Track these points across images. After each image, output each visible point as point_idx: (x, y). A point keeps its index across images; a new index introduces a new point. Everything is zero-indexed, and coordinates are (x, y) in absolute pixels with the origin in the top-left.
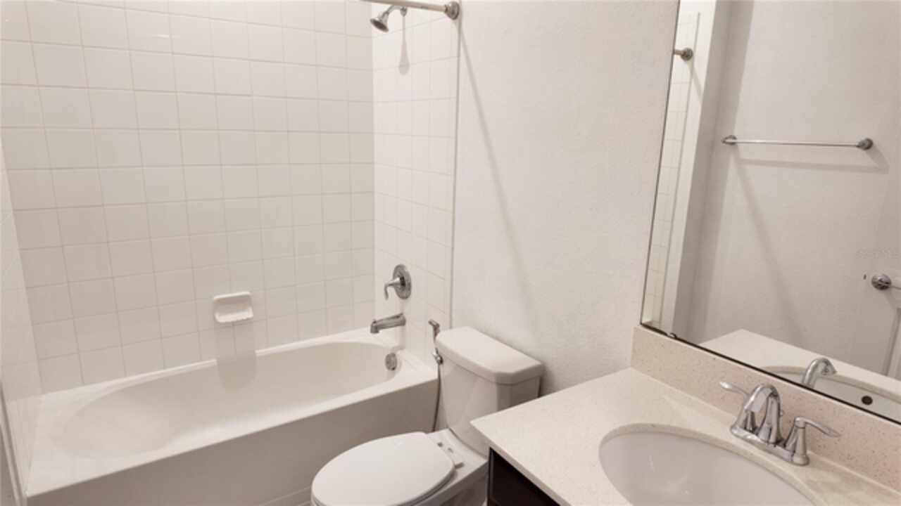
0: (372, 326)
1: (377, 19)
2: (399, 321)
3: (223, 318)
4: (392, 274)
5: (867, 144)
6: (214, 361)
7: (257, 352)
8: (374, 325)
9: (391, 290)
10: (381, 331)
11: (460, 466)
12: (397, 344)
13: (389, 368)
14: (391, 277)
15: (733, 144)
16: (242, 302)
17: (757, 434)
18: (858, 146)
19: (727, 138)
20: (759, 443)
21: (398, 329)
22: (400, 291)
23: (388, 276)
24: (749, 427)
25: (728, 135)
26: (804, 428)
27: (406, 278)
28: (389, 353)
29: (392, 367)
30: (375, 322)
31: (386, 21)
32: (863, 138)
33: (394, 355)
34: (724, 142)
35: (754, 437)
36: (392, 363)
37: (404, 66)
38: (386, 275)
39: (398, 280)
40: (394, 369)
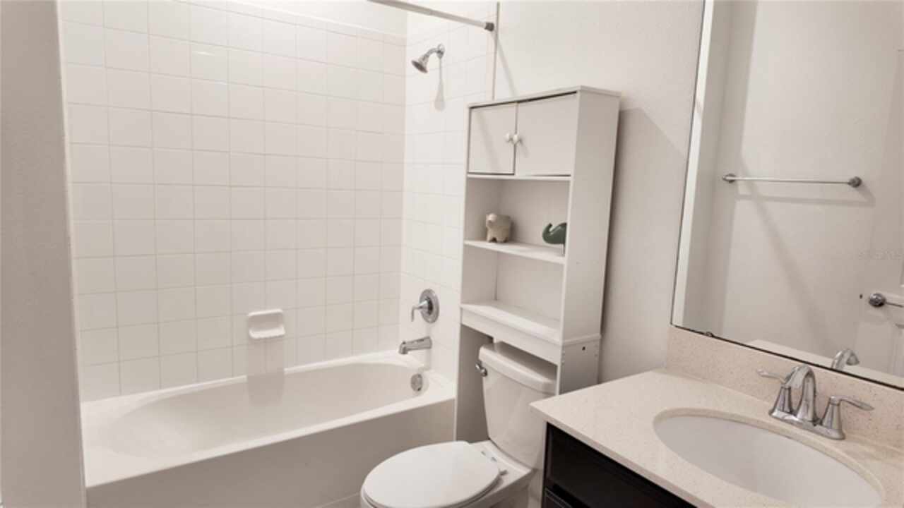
0: (401, 347)
1: (418, 61)
2: (424, 343)
3: (256, 335)
4: (418, 299)
5: (857, 182)
6: (244, 378)
7: (286, 369)
8: (404, 346)
9: (418, 313)
10: (409, 352)
11: (503, 473)
12: (423, 365)
13: (414, 389)
14: (418, 302)
15: (732, 181)
16: (274, 320)
17: (795, 415)
18: (849, 184)
19: (727, 176)
20: (798, 423)
21: (424, 351)
22: (427, 315)
23: (415, 299)
24: (787, 409)
25: (726, 174)
26: (838, 405)
27: (434, 303)
28: (415, 373)
29: (417, 388)
30: (404, 343)
31: (426, 63)
32: (852, 175)
33: (419, 376)
34: (725, 179)
35: (792, 417)
36: (417, 383)
37: (440, 103)
38: (413, 299)
39: (425, 303)
40: (419, 389)
